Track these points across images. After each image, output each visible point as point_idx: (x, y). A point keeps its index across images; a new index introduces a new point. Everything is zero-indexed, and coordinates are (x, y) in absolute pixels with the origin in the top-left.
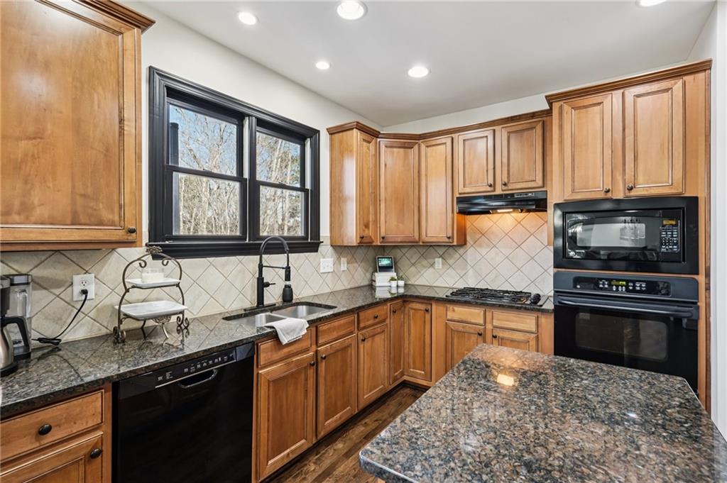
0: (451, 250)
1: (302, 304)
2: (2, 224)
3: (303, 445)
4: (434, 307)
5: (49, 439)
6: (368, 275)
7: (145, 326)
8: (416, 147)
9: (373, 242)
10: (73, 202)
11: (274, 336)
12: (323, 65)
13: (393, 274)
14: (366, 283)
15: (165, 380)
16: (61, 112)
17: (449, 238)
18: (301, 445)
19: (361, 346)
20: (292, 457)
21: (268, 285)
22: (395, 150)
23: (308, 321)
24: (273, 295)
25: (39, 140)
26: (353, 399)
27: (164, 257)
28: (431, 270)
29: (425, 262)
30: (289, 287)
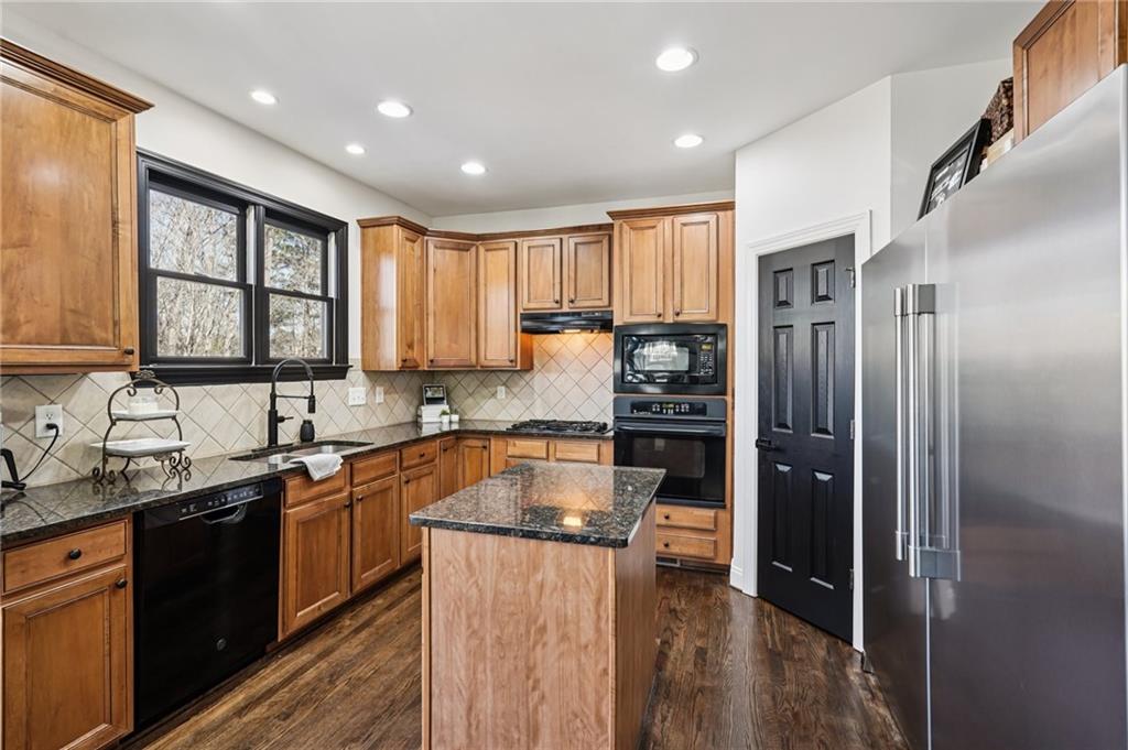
0: (516, 376)
1: (328, 443)
2: (3, 343)
3: (335, 598)
4: (493, 442)
5: (77, 565)
6: (412, 410)
7: (128, 469)
8: (474, 249)
9: (417, 367)
10: (63, 319)
11: (303, 471)
12: (355, 150)
13: (445, 407)
14: (409, 418)
15: (188, 513)
16: (48, 216)
17: (511, 361)
18: (334, 598)
19: (404, 489)
20: (324, 610)
21: (282, 419)
22: (447, 251)
23: (343, 457)
24: (288, 433)
25: (24, 248)
26: (395, 551)
27: (156, 384)
28: (492, 400)
29: (485, 392)
30: (310, 422)
